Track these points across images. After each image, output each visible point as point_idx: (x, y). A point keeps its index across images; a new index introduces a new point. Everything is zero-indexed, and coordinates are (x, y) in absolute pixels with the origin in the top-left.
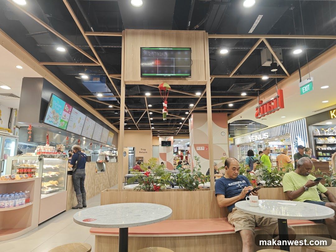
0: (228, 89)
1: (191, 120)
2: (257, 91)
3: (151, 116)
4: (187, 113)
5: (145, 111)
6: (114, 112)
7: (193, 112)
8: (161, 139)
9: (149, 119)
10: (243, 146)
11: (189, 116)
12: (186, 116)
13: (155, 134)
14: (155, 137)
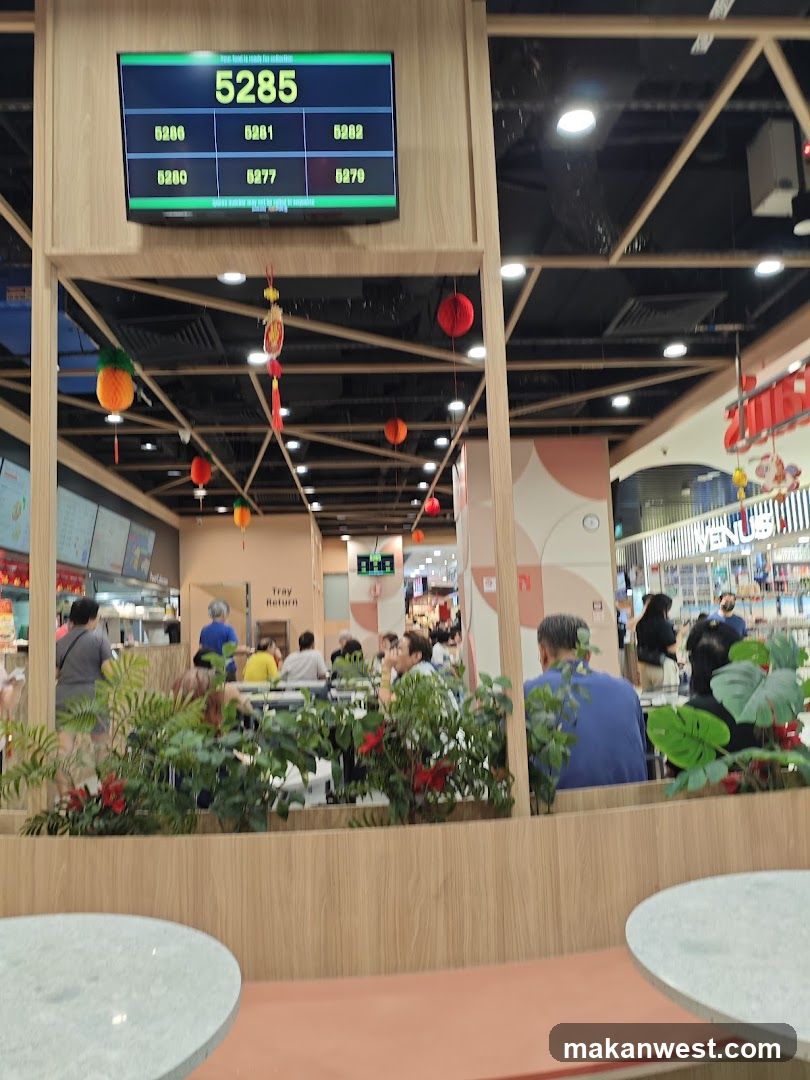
0: (606, 325)
1: (461, 467)
2: (732, 334)
3: (297, 457)
4: (442, 442)
5: (264, 435)
6: (137, 440)
7: (464, 436)
8: (354, 548)
9: (293, 472)
10: (674, 570)
11: (451, 456)
12: (436, 454)
13: (330, 531)
14: (330, 541)
